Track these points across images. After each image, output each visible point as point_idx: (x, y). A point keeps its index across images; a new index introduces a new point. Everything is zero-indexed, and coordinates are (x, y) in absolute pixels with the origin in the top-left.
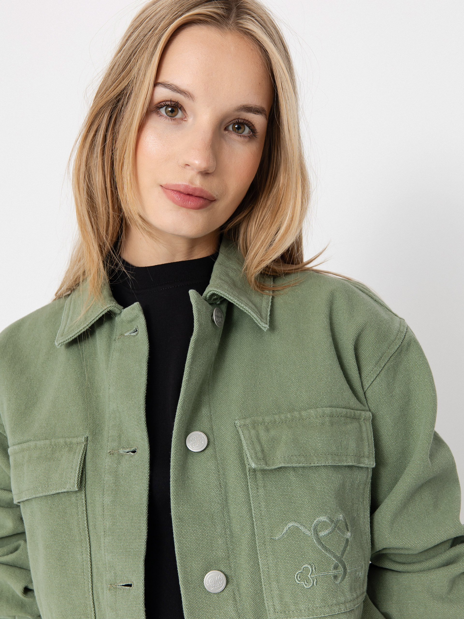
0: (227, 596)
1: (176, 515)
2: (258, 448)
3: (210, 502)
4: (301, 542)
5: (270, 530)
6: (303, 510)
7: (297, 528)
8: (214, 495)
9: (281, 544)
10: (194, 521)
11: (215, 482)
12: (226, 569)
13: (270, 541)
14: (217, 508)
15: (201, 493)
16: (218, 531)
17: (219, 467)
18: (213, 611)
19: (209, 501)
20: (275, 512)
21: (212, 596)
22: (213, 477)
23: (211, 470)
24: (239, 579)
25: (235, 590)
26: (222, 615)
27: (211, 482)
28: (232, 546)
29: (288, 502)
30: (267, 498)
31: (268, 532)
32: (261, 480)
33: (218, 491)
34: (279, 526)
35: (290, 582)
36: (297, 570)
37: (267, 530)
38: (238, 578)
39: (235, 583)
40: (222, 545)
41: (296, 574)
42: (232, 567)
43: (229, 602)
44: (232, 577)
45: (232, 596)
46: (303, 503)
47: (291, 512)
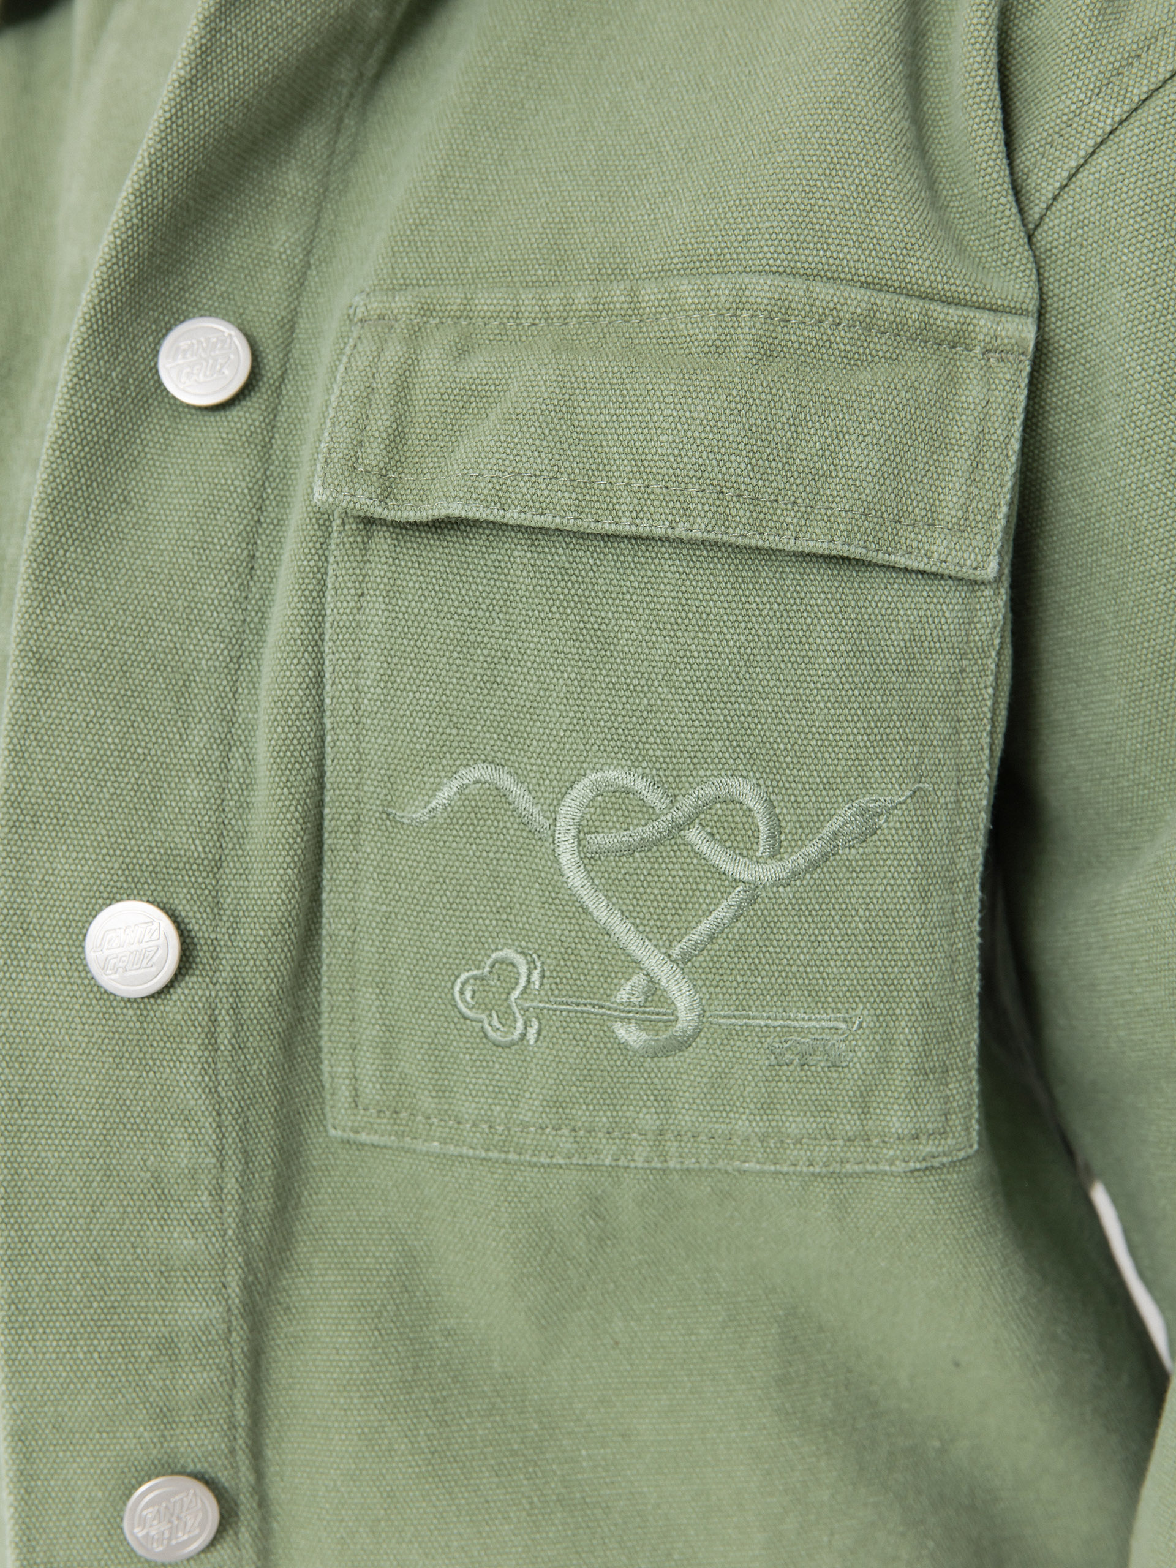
0: (183, 1023)
1: (28, 644)
2: (380, 422)
3: (187, 622)
4: (505, 856)
5: (386, 778)
6: (538, 724)
7: (502, 794)
8: (213, 596)
9: (419, 846)
10: (99, 682)
11: (232, 545)
12: (195, 908)
13: (380, 822)
14: (212, 651)
15: (162, 576)
16: (194, 744)
17: (269, 491)
18: (111, 1071)
19: (184, 616)
20: (418, 708)
21: (118, 1010)
22: (228, 524)
23: (228, 494)
24: (244, 962)
25: (219, 1006)
26: (148, 1093)
27: (216, 540)
28: (240, 822)
29: (479, 678)
30: (393, 640)
31: (376, 783)
32: (383, 560)
33: (236, 586)
34: (423, 772)
35: (429, 1005)
36: (467, 964)
37: (372, 776)
38: (241, 956)
39: (224, 974)
40: (201, 805)
41: (459, 981)
42: (225, 906)
43: (188, 1046)
44: (218, 949)
45: (203, 1028)
46: (542, 693)
47: (482, 722)
